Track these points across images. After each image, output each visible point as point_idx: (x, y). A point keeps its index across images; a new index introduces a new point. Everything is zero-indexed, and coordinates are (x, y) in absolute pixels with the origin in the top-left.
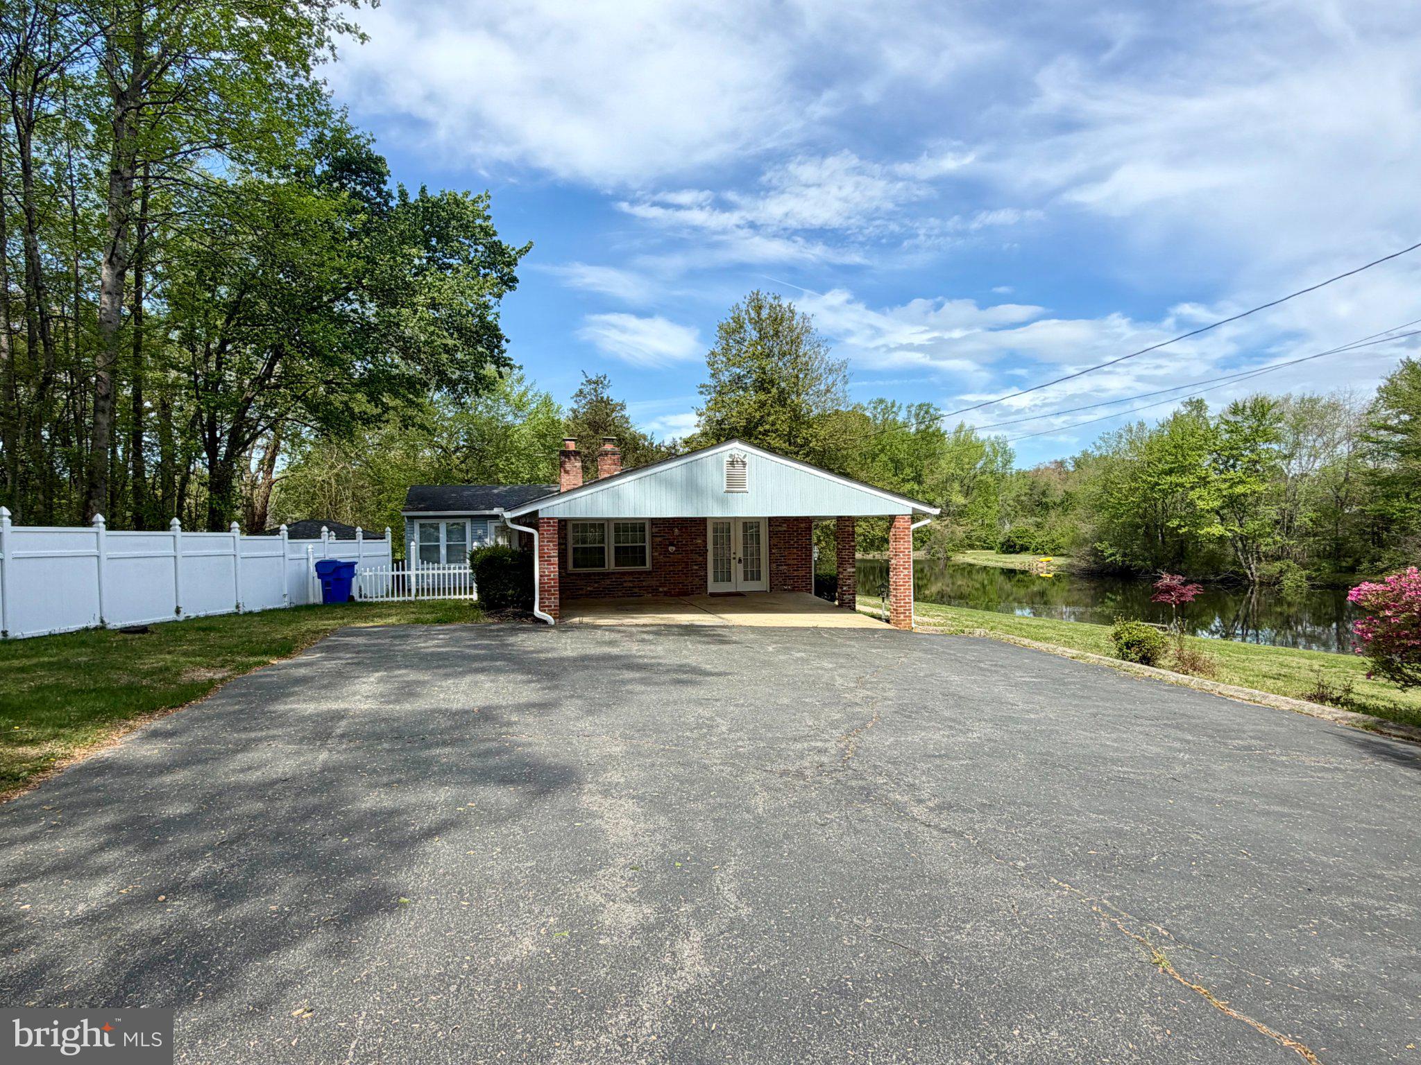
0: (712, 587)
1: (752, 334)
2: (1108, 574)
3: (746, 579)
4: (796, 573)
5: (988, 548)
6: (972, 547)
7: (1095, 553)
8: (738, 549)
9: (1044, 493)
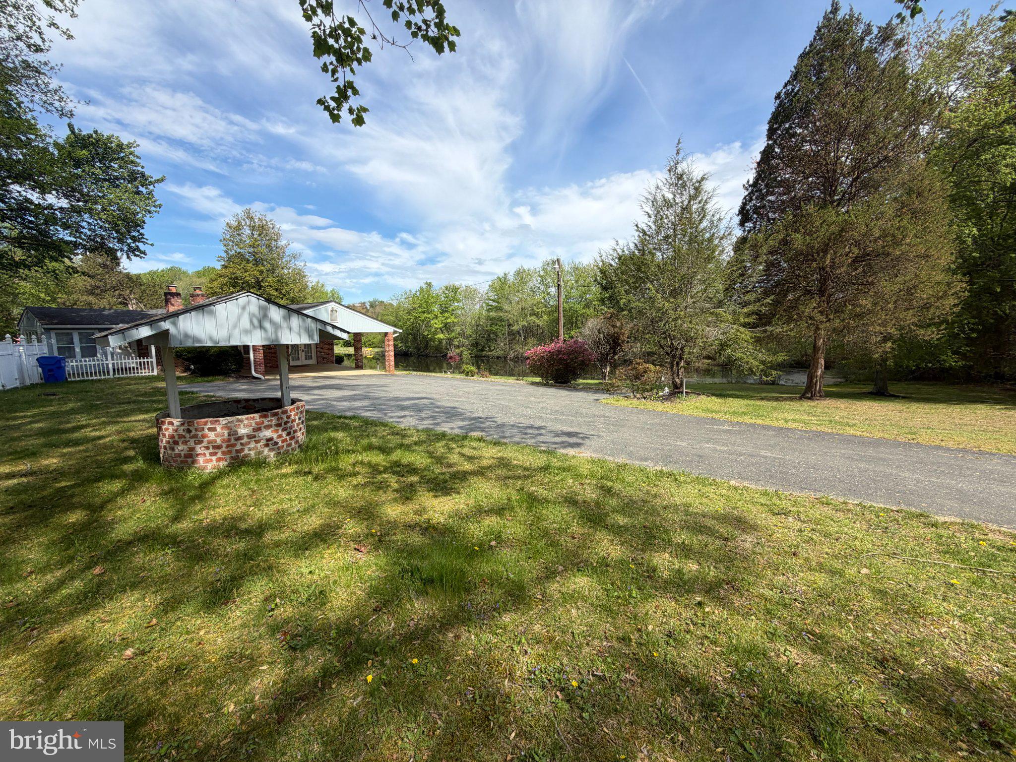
1: (247, 231)
3: (306, 359)
4: (328, 356)
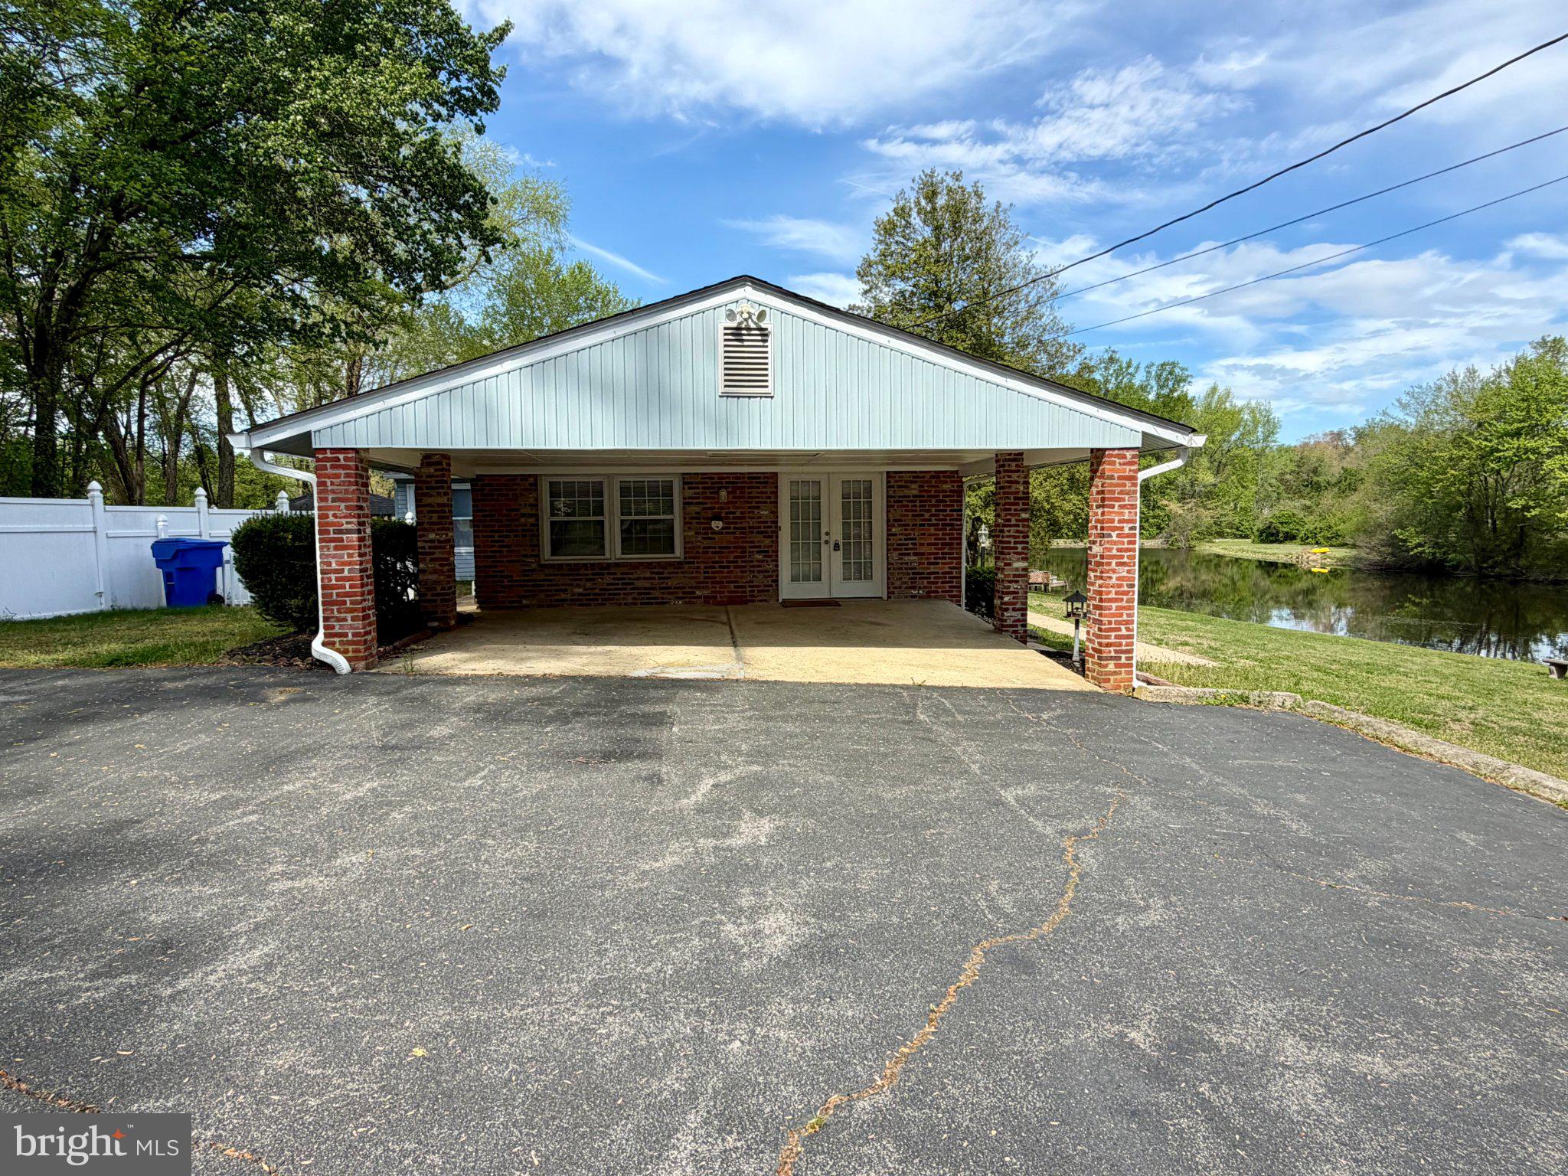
0: (788, 590)
2: (1408, 570)
3: (846, 578)
4: (932, 569)
5: (1241, 537)
6: (1221, 534)
7: (1393, 542)
8: (833, 525)
9: (1315, 471)
